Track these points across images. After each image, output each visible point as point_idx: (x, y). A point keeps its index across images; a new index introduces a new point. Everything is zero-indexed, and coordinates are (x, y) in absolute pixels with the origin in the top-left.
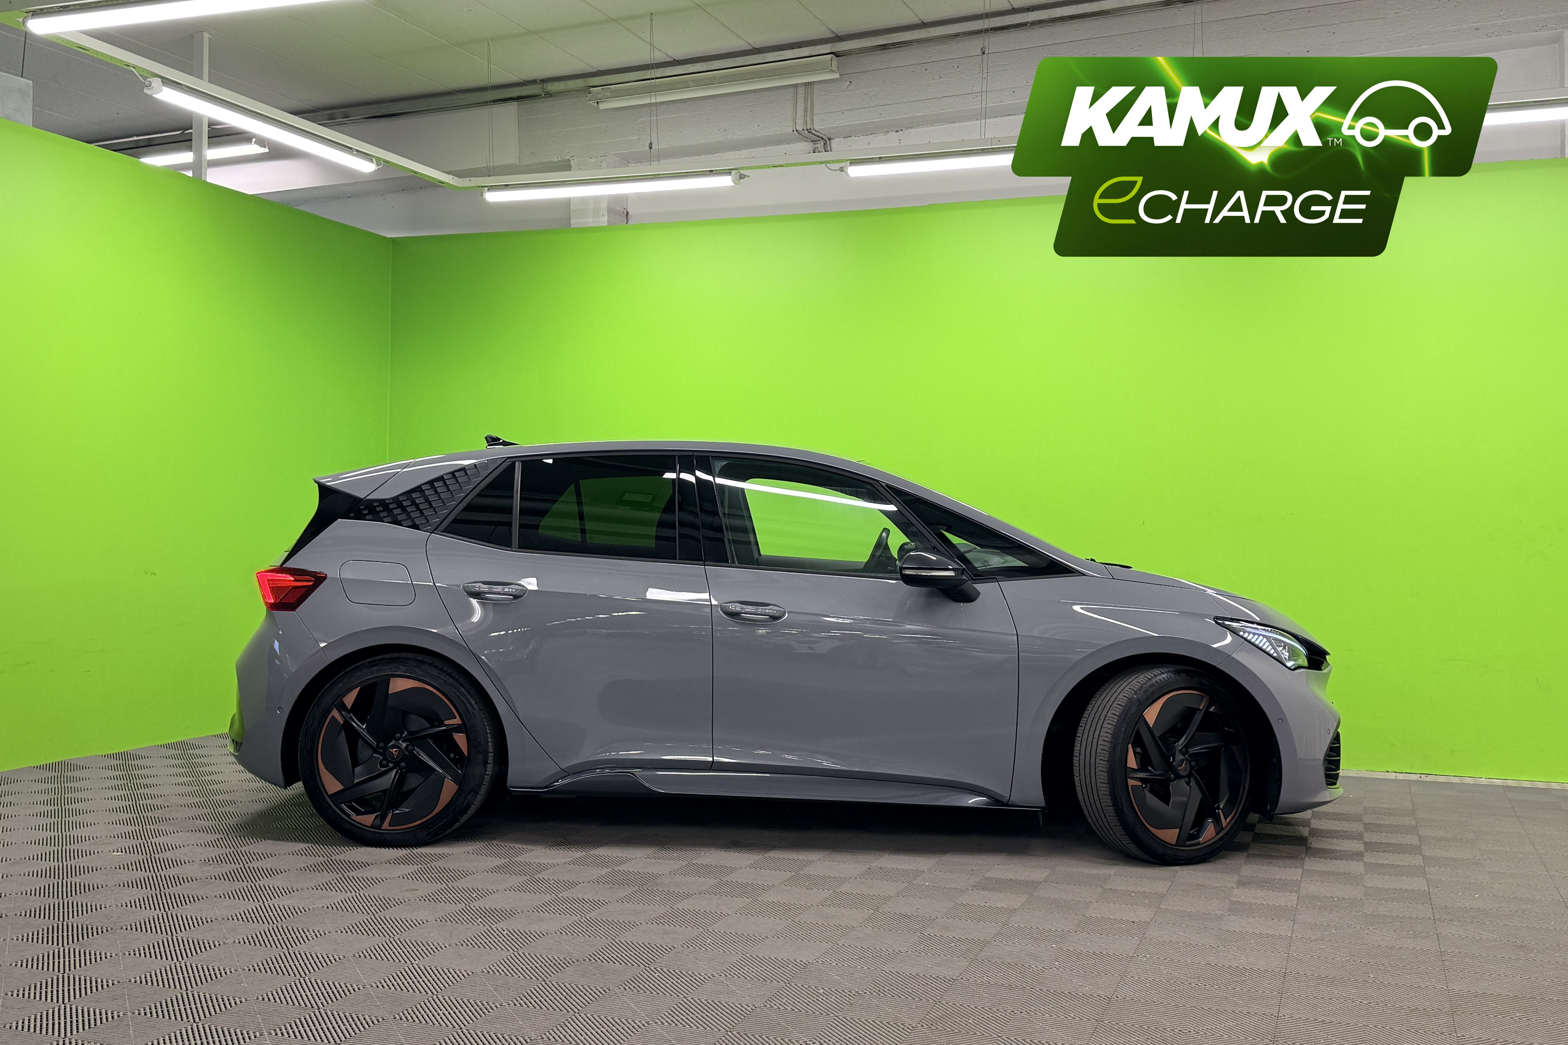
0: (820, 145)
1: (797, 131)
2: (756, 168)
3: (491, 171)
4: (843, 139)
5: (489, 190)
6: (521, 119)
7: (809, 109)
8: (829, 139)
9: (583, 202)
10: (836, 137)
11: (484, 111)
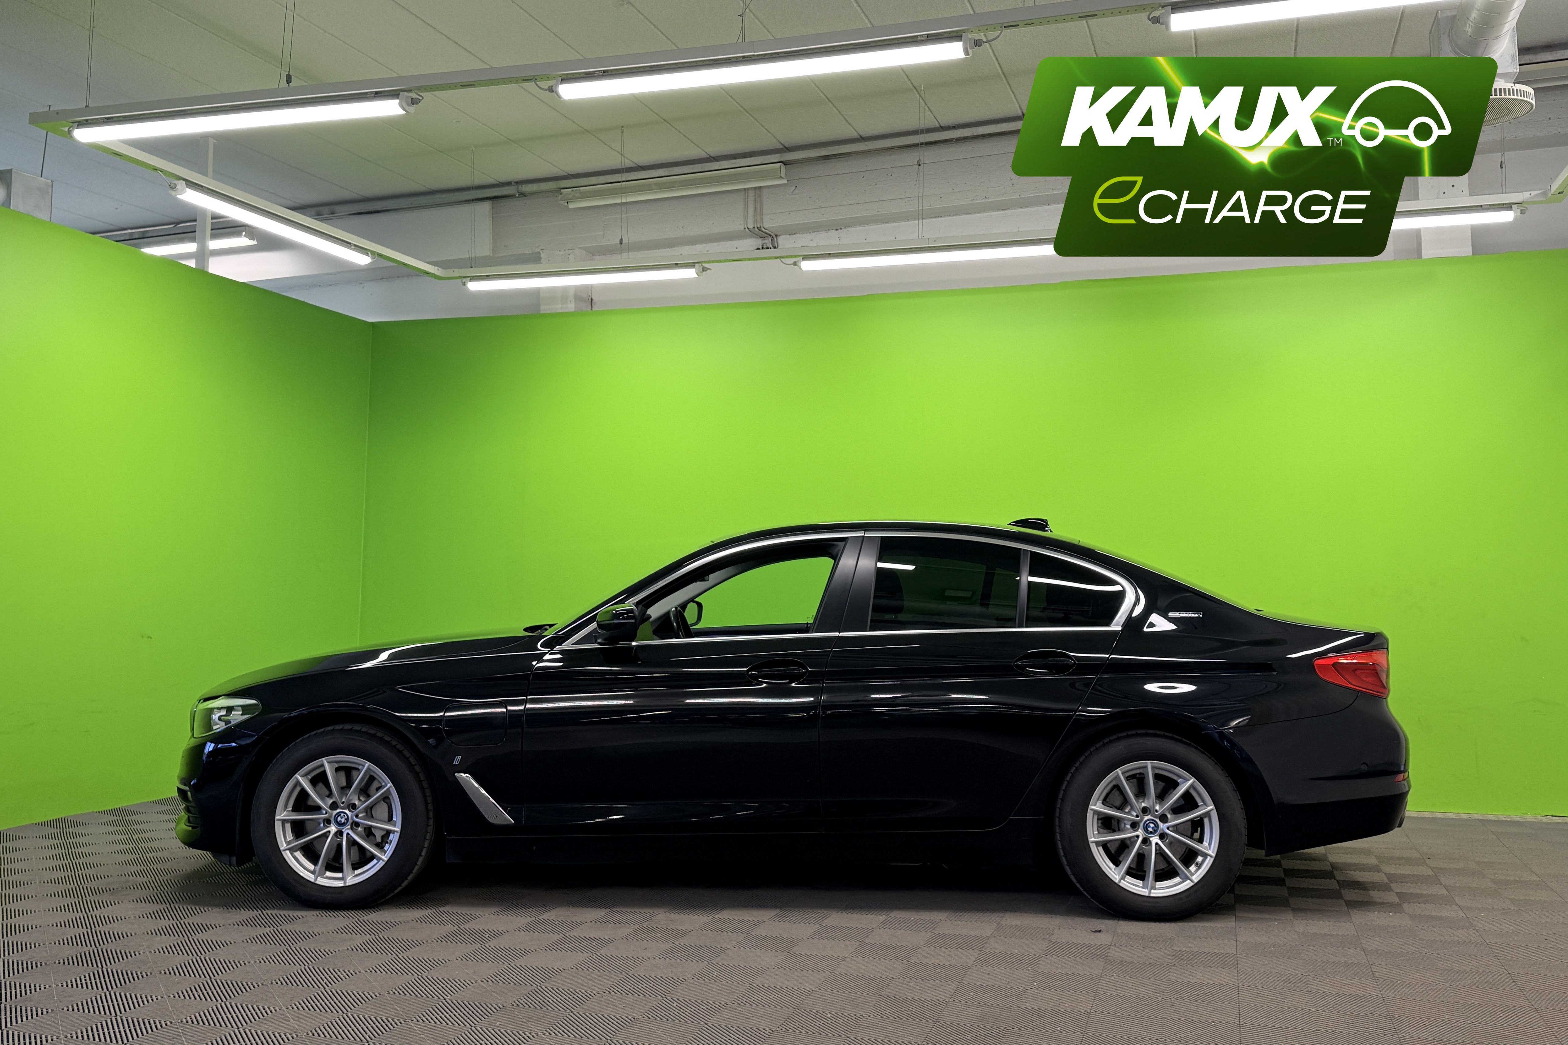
0: (768, 242)
1: (748, 228)
2: (717, 261)
3: (472, 263)
4: (788, 236)
5: (471, 280)
6: (494, 217)
7: (759, 210)
8: (776, 236)
9: (552, 290)
10: (782, 235)
11: (467, 208)
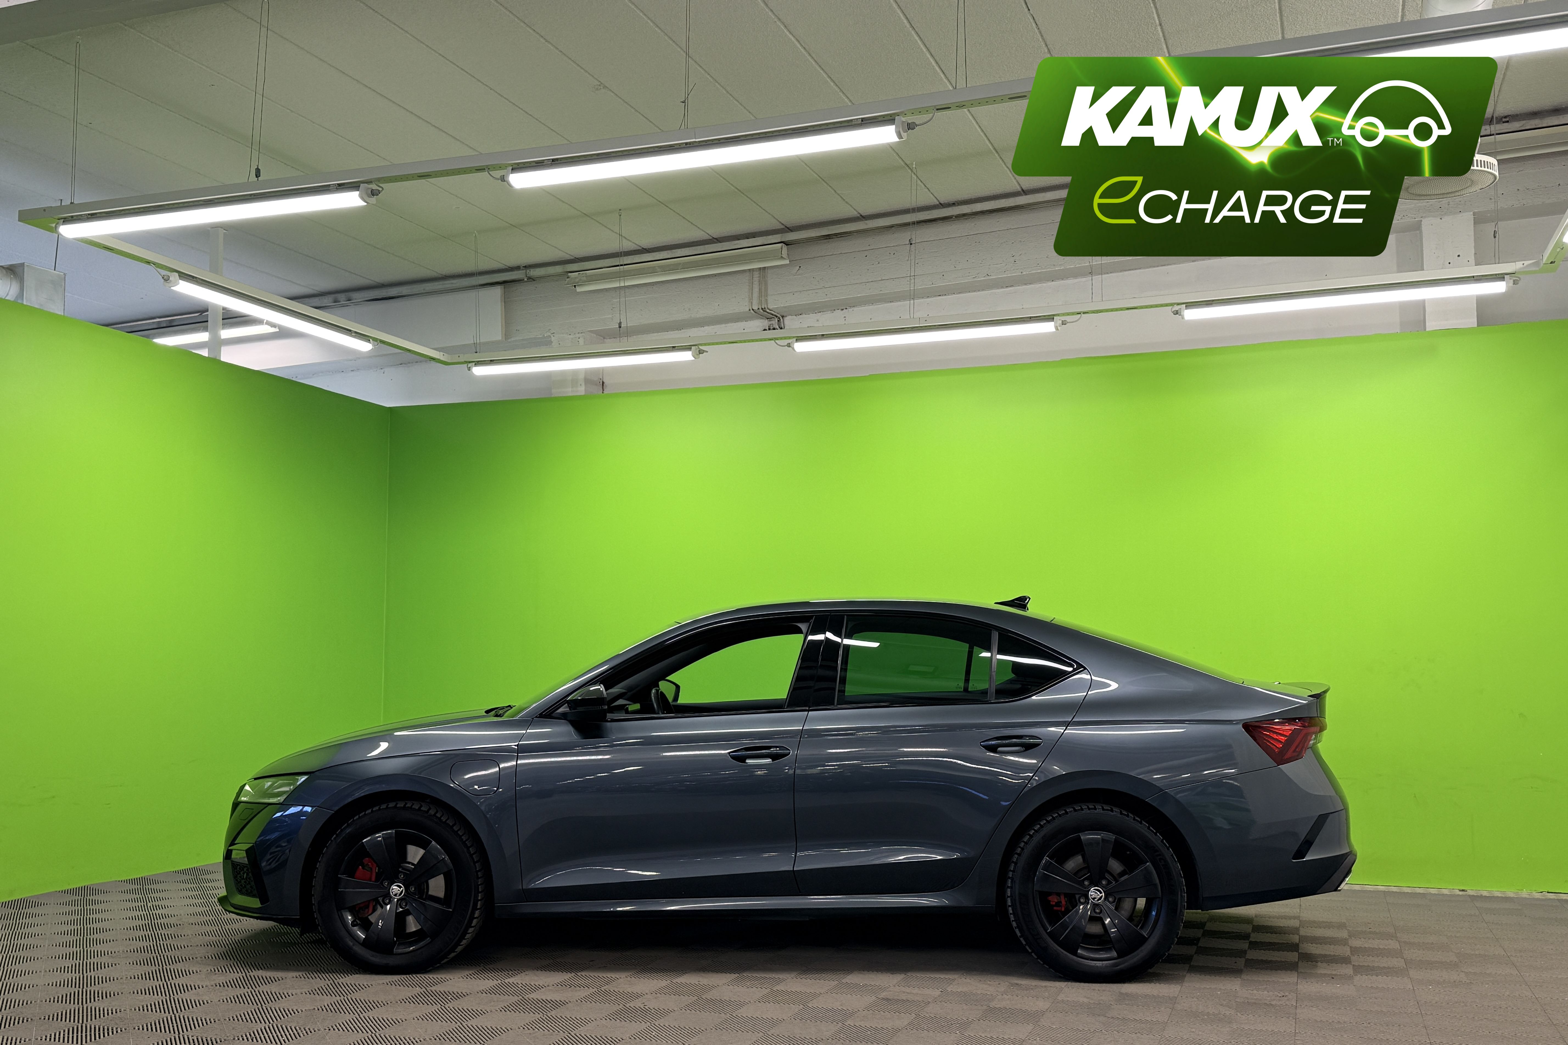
0: (775, 322)
1: (753, 310)
2: (713, 344)
3: (480, 347)
4: (795, 316)
5: (476, 365)
6: (506, 301)
7: (763, 290)
8: (783, 317)
9: (563, 373)
10: (788, 316)
11: (472, 294)
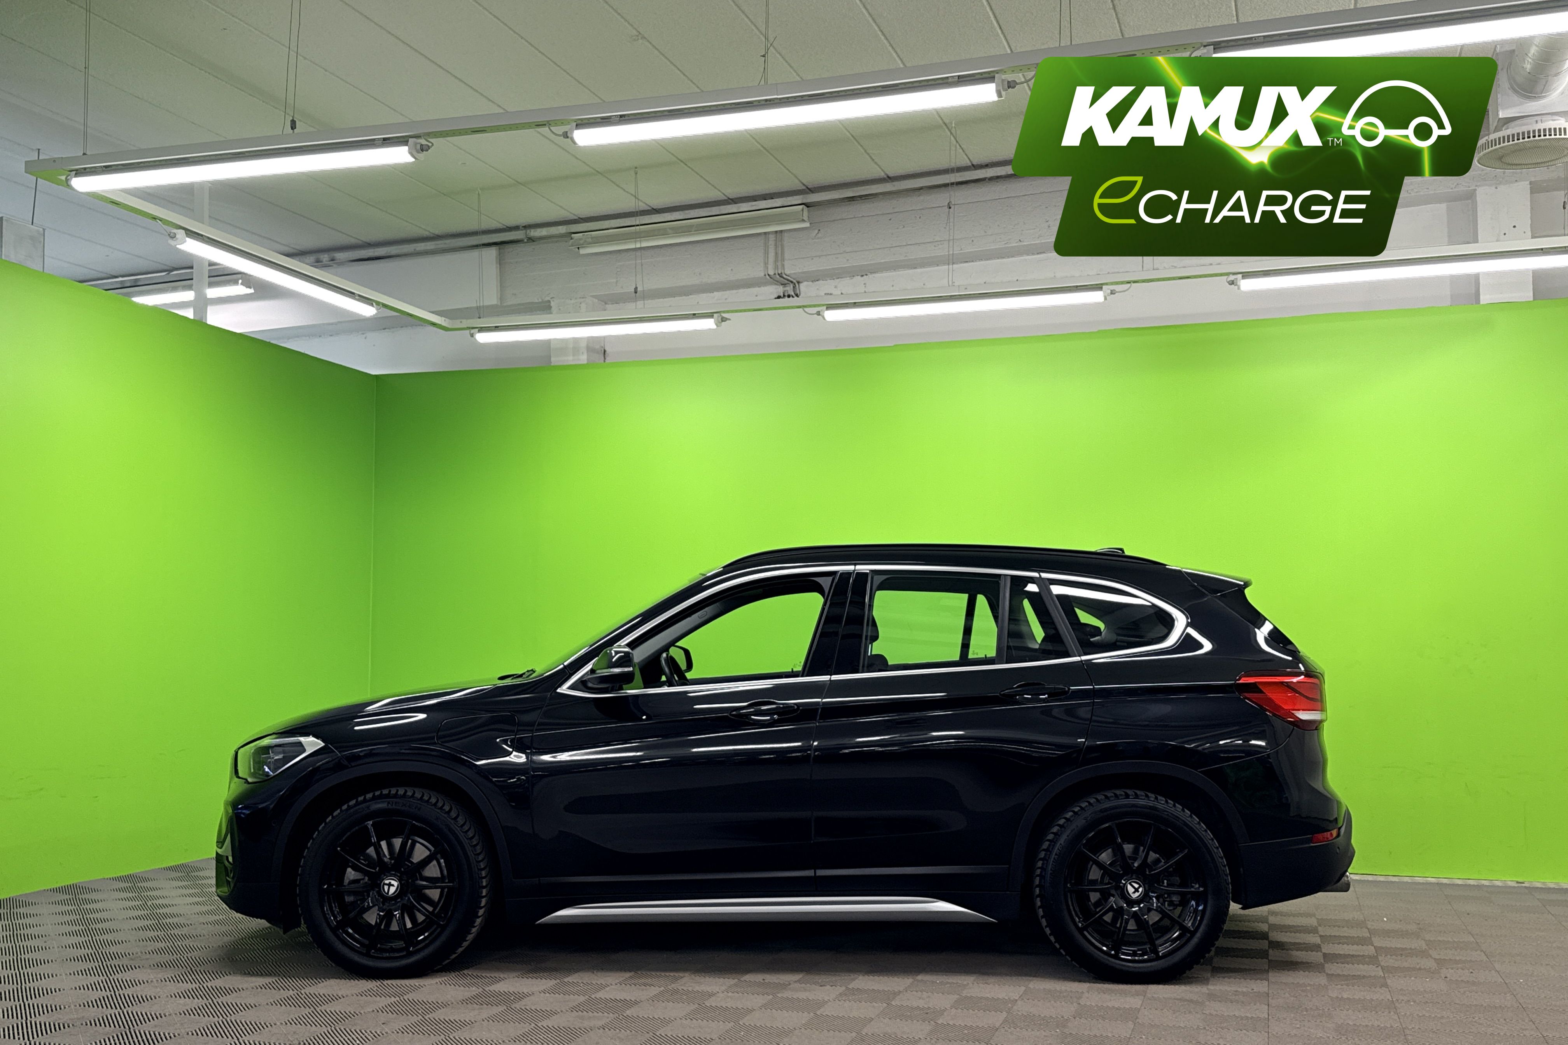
0: (790, 289)
1: (769, 275)
2: (736, 311)
3: (480, 312)
4: (811, 283)
5: (479, 331)
6: (502, 263)
7: (780, 255)
8: (799, 283)
9: (564, 342)
10: (804, 281)
11: (473, 254)
